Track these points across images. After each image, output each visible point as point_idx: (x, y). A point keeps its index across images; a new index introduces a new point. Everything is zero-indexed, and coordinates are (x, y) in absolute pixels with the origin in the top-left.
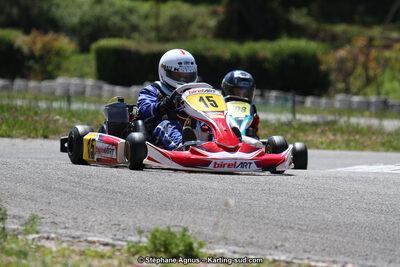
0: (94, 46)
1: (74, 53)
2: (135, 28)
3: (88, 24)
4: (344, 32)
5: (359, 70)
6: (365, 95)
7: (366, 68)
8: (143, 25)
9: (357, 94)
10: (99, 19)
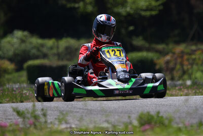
2: (45, 55)
5: (178, 67)
8: (50, 53)
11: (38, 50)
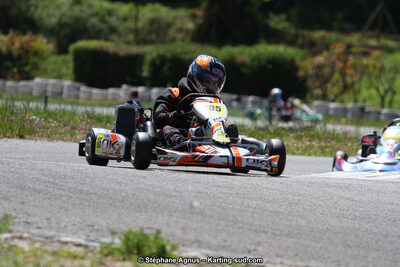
0: (72, 47)
1: (52, 53)
2: (113, 30)
3: (66, 25)
4: (323, 38)
5: (337, 76)
6: (342, 101)
7: (343, 74)
8: (122, 27)
9: (333, 101)
10: (77, 20)
11: (103, 20)
